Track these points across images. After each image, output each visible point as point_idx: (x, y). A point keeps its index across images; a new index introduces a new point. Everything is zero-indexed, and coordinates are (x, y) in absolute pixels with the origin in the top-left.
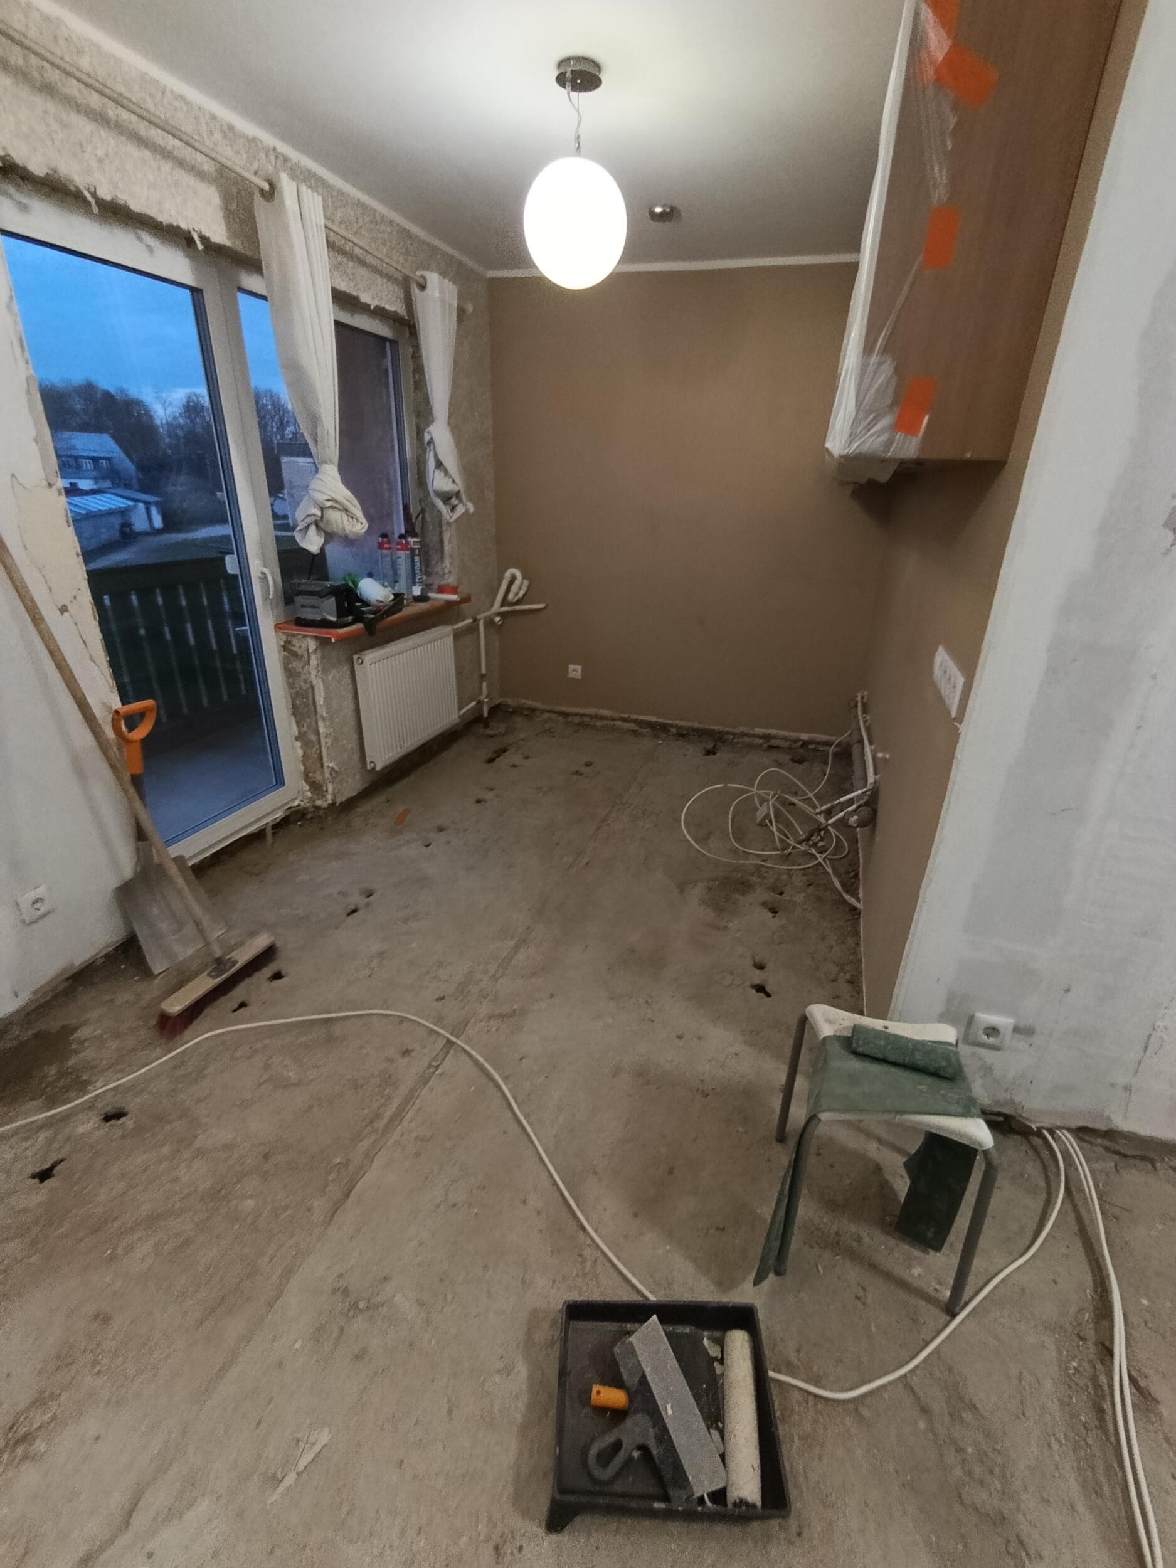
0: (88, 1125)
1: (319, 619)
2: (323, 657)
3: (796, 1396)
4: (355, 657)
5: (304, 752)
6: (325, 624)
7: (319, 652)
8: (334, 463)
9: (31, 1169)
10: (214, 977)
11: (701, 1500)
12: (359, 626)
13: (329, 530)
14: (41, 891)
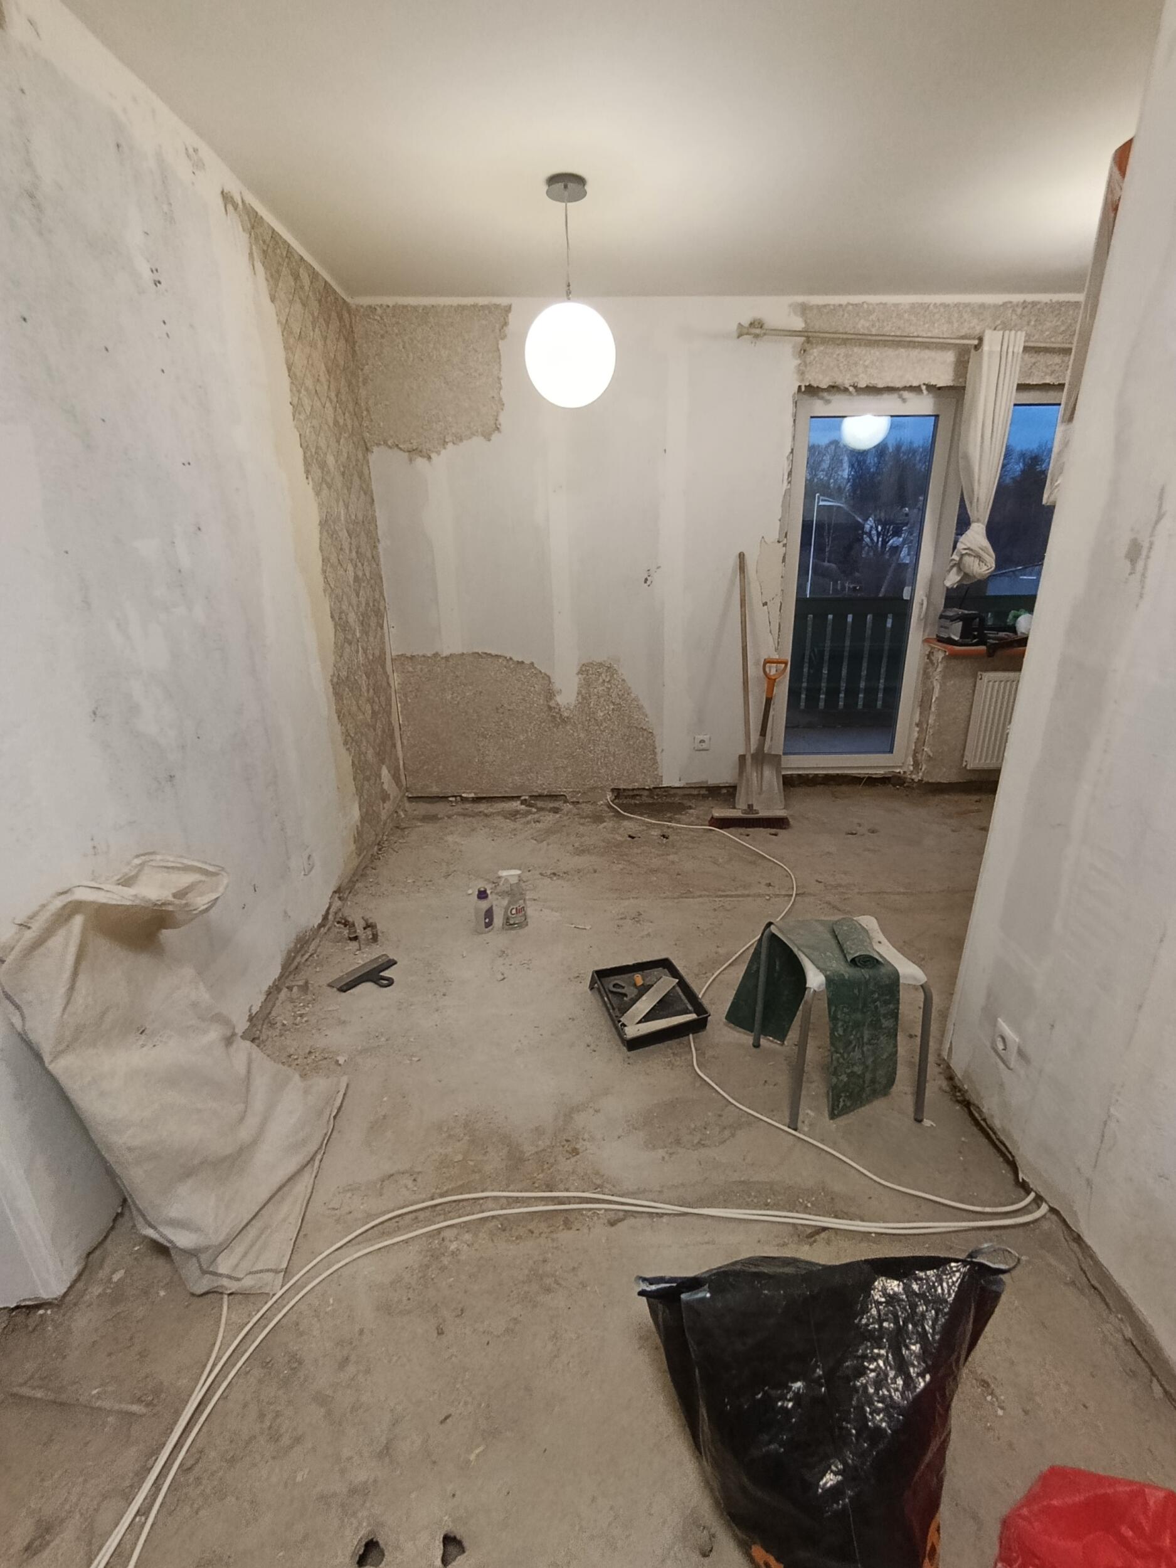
0: (655, 833)
1: (946, 637)
2: (946, 667)
3: (689, 1057)
4: (979, 673)
5: (919, 736)
6: (950, 641)
7: (944, 662)
8: (983, 524)
9: (630, 833)
10: (743, 813)
11: (619, 1021)
12: (983, 648)
13: (967, 570)
14: (706, 738)
